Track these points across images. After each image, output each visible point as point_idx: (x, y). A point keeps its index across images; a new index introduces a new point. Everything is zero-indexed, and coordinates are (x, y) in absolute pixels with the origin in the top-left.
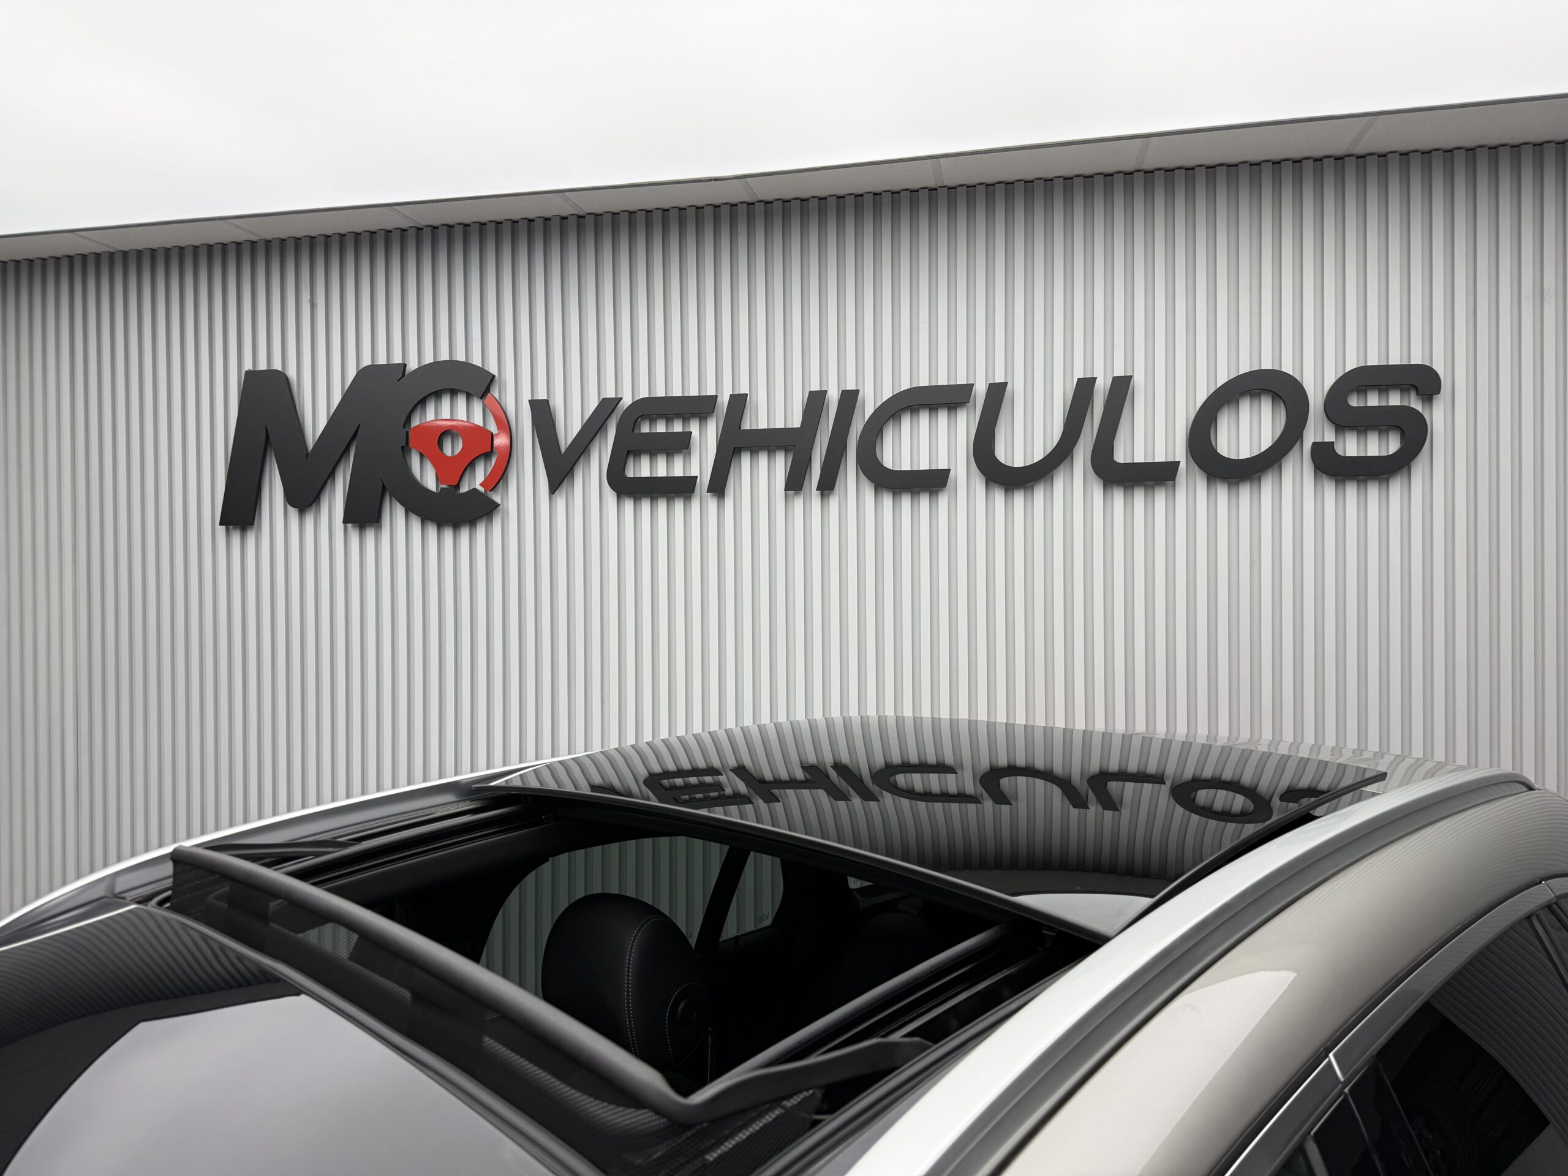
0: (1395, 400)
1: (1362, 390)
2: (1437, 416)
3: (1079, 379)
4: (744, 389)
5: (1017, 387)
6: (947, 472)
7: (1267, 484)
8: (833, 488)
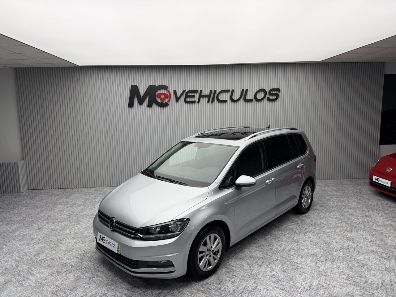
1: (272, 91)
2: (280, 94)
3: (242, 90)
4: (202, 90)
5: (235, 90)
6: (227, 100)
7: (262, 102)
8: (213, 102)
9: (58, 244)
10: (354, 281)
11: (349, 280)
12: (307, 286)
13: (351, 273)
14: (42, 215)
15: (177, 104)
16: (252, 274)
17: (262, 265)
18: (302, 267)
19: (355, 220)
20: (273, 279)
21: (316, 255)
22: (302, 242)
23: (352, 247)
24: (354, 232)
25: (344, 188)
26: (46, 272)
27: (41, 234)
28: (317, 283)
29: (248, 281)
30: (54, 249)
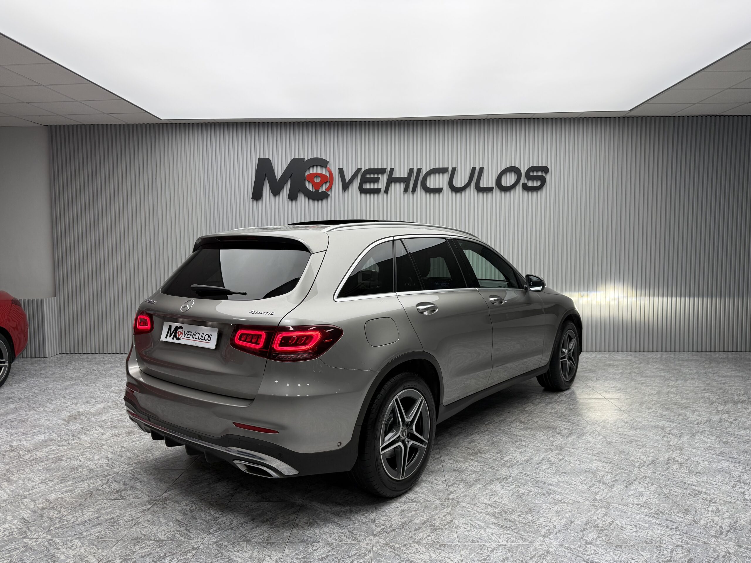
0: (540, 174)
1: (533, 171)
2: (548, 177)
3: (473, 168)
4: (393, 167)
5: (458, 169)
6: (442, 188)
7: (512, 192)
8: (415, 192)
9: (79, 436)
10: (667, 520)
11: (658, 518)
12: (562, 524)
13: (666, 505)
14: (68, 391)
15: (346, 194)
16: (448, 499)
17: (474, 484)
18: (559, 490)
19: (693, 417)
20: (490, 510)
21: (594, 473)
22: (571, 449)
23: (677, 461)
24: (686, 437)
25: (681, 366)
26: (37, 479)
27: (55, 419)
28: (585, 520)
29: (437, 510)
30: (68, 443)
